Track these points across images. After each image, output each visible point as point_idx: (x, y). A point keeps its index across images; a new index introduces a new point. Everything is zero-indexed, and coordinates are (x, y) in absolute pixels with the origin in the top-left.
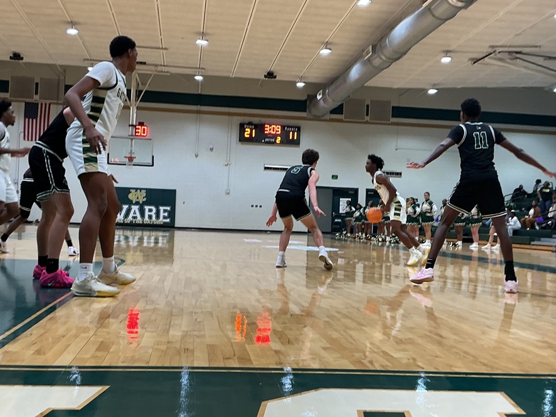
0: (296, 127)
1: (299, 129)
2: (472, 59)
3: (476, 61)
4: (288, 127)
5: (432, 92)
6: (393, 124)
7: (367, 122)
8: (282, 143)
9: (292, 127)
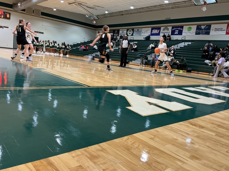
0: (9, 13)
1: (10, 14)
2: (69, 3)
3: (70, 4)
4: (6, 13)
5: (55, 10)
6: (41, 17)
7: (33, 15)
8: (4, 18)
9: (7, 13)
